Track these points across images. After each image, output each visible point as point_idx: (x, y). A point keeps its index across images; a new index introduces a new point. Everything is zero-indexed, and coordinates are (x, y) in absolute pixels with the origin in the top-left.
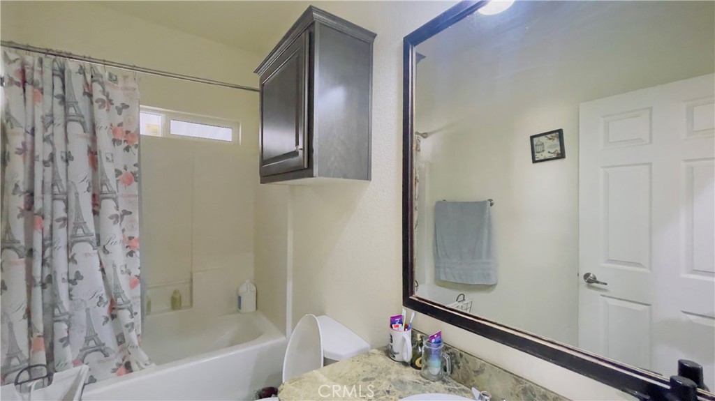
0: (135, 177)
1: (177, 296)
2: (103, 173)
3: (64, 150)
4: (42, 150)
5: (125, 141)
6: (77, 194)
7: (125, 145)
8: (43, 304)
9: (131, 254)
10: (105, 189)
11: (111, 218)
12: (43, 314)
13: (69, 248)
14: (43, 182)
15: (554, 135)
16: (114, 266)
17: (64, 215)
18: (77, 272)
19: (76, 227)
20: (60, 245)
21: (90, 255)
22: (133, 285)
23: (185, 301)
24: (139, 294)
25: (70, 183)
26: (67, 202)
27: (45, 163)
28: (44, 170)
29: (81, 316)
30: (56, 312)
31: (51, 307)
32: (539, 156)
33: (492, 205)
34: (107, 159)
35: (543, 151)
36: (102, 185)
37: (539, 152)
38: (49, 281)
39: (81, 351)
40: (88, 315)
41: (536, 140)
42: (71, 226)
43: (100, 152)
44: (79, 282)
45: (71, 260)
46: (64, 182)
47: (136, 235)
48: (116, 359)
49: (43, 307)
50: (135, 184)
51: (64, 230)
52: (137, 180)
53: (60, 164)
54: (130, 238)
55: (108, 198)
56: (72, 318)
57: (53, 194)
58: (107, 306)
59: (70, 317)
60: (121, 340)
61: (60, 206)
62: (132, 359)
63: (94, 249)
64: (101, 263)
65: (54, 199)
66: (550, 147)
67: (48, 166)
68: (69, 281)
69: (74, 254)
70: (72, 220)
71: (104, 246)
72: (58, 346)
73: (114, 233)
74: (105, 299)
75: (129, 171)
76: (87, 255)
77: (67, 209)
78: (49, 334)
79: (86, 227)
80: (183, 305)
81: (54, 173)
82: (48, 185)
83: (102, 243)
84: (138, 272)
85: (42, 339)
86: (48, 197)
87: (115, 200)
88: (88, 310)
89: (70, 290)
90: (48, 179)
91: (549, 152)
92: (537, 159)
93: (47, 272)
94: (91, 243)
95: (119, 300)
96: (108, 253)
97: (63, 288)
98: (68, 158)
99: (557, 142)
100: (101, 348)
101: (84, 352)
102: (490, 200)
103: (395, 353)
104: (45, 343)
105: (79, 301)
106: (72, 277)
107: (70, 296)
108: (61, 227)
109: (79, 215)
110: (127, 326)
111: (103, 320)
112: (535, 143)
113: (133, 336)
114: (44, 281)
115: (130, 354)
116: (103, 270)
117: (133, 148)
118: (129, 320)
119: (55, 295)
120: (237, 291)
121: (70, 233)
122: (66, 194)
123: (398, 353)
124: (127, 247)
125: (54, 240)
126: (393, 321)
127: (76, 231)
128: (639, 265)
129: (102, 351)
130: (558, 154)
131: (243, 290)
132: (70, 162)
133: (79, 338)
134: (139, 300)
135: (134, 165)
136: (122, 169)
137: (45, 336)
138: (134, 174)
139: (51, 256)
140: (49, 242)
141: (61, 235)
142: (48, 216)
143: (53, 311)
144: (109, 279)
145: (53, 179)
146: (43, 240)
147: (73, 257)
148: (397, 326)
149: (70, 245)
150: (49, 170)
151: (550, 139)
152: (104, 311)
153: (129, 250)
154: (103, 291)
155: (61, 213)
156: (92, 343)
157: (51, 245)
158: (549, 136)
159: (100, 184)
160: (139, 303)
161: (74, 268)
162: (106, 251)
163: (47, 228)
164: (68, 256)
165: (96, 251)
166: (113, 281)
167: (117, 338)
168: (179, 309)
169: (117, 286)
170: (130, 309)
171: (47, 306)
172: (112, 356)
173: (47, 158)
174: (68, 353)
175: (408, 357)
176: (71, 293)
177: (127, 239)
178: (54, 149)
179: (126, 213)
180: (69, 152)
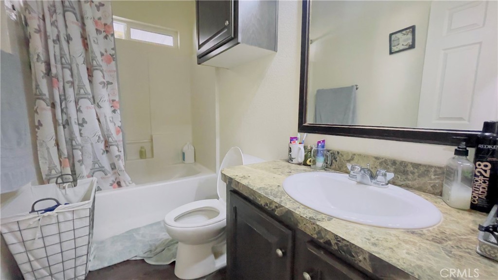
0: (113, 57)
1: (143, 150)
2: (92, 52)
3: (65, 33)
4: (52, 32)
5: (104, 31)
6: (77, 65)
7: (104, 34)
8: (65, 138)
9: (114, 111)
10: (95, 63)
11: (101, 83)
12: (66, 145)
13: (77, 103)
14: (55, 55)
15: (408, 30)
16: (105, 117)
17: (70, 79)
18: (83, 119)
19: (79, 88)
20: (71, 99)
21: (90, 108)
22: (118, 132)
23: (148, 154)
24: (121, 139)
25: (72, 57)
26: (71, 70)
27: (54, 41)
28: (54, 47)
29: (88, 147)
30: (74, 143)
31: (71, 140)
32: (394, 49)
33: (357, 89)
34: (94, 41)
35: (398, 44)
36: (92, 60)
37: (395, 46)
38: (67, 124)
39: (91, 169)
40: (93, 147)
41: (393, 36)
42: (76, 87)
43: (89, 36)
44: (84, 125)
45: (78, 110)
46: (68, 56)
47: (117, 99)
48: (111, 178)
49: (66, 141)
50: (113, 63)
51: (72, 89)
52: (115, 59)
53: (64, 43)
54: (113, 101)
55: (97, 69)
56: (84, 148)
57: (62, 64)
58: (104, 142)
59: (82, 147)
60: (113, 167)
61: (67, 72)
62: (121, 179)
63: (92, 104)
64: (97, 114)
65: (63, 68)
66: (405, 41)
67: (57, 44)
68: (79, 124)
69: (80, 106)
70: (76, 83)
71: (98, 103)
72: (77, 165)
73: (104, 94)
74: (102, 138)
75: (108, 53)
76: (87, 108)
77: (72, 75)
78: (71, 157)
79: (86, 89)
80: (147, 157)
81: (61, 49)
82: (58, 58)
83: (97, 101)
84: (120, 124)
85: (67, 160)
86: (59, 66)
87: (102, 71)
88: (92, 144)
89: (80, 130)
90: (58, 53)
91: (403, 45)
92: (393, 51)
93: (65, 117)
94: (89, 99)
95: (110, 139)
96: (101, 107)
97: (76, 128)
98: (69, 39)
99: (410, 36)
100: (102, 169)
101: (93, 171)
102: (356, 86)
103: (293, 159)
104: (69, 162)
105: (87, 138)
106: (81, 122)
107: (81, 134)
108: (70, 87)
109: (80, 80)
110: (116, 157)
111: (102, 152)
112: (393, 39)
113: (121, 164)
114: (64, 124)
115: (119, 175)
116: (99, 120)
117: (110, 36)
118: (118, 153)
119: (71, 133)
120: (182, 149)
121: (76, 93)
122: (70, 65)
123: (294, 158)
124: (111, 107)
125: (67, 96)
126: (292, 139)
127: (80, 91)
128: (461, 119)
129: (103, 171)
130: (410, 45)
131: (185, 149)
132: (70, 42)
133: (89, 161)
134: (122, 143)
135: (112, 49)
136: (103, 52)
137: (68, 158)
138: (112, 55)
139: (66, 107)
140: (64, 98)
141: (70, 92)
142: (61, 79)
143: (72, 142)
144: (103, 125)
145: (61, 54)
146: (60, 96)
147: (79, 108)
148: (295, 142)
149: (77, 101)
150: (57, 46)
151: (404, 34)
152: (102, 146)
153: (113, 109)
154: (100, 133)
155: (68, 78)
156: (97, 166)
157: (65, 99)
158: (404, 32)
159: (91, 60)
160: (122, 145)
161: (81, 116)
162: (99, 106)
163: (61, 88)
164: (76, 108)
165: (93, 106)
166: (105, 127)
167: (111, 165)
168: (146, 158)
169: (108, 130)
170: (117, 146)
171: (68, 139)
172: (109, 175)
173: (55, 38)
174: (84, 170)
175: (301, 160)
176: (81, 132)
177: (111, 102)
178: (59, 32)
179: (109, 83)
180: (69, 34)
